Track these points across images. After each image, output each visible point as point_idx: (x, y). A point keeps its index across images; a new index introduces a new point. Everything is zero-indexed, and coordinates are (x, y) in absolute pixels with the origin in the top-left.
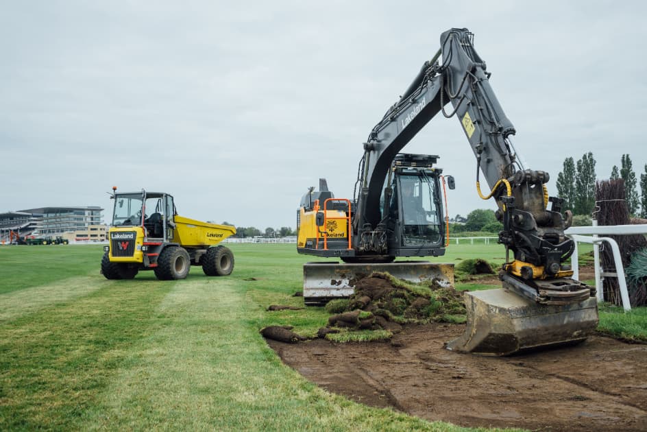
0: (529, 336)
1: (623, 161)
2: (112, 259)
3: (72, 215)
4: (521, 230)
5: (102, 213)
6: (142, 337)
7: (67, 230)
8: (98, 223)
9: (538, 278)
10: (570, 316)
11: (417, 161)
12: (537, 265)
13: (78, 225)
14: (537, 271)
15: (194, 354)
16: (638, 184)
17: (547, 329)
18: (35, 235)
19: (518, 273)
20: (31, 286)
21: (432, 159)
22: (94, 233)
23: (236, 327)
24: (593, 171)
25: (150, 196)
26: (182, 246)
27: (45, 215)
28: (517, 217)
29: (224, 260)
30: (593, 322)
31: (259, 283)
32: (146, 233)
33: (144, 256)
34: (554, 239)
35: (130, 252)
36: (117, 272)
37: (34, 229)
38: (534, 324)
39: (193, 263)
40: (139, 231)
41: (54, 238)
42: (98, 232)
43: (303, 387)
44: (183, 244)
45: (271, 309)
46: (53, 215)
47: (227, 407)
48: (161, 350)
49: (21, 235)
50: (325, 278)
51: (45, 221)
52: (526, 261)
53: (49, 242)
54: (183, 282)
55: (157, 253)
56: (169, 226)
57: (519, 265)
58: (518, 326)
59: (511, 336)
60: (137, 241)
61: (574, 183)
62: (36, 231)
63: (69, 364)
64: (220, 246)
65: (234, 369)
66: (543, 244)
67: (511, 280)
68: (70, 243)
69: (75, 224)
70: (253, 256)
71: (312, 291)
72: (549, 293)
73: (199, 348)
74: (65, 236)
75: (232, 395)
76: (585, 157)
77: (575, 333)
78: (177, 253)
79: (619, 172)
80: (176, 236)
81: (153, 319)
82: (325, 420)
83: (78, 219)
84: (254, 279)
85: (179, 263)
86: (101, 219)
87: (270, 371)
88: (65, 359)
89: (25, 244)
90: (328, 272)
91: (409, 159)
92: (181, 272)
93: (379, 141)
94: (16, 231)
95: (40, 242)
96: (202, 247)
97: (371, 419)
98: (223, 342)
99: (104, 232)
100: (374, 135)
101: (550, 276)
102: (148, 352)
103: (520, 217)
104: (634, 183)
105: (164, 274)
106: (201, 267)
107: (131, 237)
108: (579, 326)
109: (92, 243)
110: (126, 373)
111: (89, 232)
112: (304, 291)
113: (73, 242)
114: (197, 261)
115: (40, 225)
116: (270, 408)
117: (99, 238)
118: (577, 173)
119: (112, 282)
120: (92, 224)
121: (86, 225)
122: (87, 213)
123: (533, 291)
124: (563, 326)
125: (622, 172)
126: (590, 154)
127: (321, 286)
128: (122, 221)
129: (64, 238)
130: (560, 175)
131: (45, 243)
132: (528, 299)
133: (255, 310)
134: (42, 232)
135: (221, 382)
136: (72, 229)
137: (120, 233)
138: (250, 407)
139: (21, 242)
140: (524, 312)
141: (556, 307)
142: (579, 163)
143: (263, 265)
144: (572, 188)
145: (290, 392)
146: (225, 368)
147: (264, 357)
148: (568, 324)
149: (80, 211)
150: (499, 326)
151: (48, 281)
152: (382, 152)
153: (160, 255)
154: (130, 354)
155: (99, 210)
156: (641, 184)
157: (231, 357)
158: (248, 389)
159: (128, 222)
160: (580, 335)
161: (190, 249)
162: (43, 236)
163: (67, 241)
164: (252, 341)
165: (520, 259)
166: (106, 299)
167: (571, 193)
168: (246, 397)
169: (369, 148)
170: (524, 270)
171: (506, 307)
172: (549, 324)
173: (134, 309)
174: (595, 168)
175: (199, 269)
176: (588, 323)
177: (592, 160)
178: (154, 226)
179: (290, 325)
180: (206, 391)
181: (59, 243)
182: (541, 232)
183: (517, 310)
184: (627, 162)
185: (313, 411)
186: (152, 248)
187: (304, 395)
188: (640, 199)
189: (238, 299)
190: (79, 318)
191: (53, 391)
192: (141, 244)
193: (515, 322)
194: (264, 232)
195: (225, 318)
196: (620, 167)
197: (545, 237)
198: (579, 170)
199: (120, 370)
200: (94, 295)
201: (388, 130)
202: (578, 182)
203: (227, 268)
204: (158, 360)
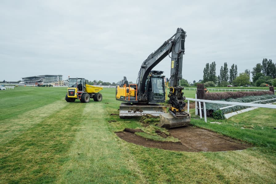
0: (173, 125)
1: (225, 65)
2: (69, 96)
3: (53, 77)
4: (174, 101)
5: (62, 77)
6: (80, 123)
7: (52, 82)
8: (61, 80)
9: (177, 112)
10: (183, 120)
11: (157, 73)
12: (177, 109)
13: (55, 80)
14: (177, 110)
15: (93, 128)
16: (229, 72)
17: (177, 123)
18: (43, 83)
19: (173, 110)
20: (47, 104)
21: (162, 72)
22: (60, 83)
23: (102, 120)
24: (215, 67)
25: (78, 79)
26: (88, 93)
27: (45, 77)
28: (173, 97)
29: (99, 97)
30: (189, 122)
31: (109, 105)
32: (78, 89)
33: (77, 96)
34: (181, 103)
35: (73, 95)
36: (70, 100)
37: (42, 81)
38: (175, 122)
39: (91, 97)
40: (76, 89)
41: (49, 85)
42: (61, 83)
43: (116, 138)
44: (88, 92)
45: (112, 115)
46: (48, 77)
47: (100, 142)
48: (85, 127)
49: (39, 83)
50: (126, 110)
51: (45, 79)
52: (175, 107)
53: (47, 86)
54: (88, 103)
55: (81, 95)
56: (84, 87)
57: (173, 108)
58: (171, 122)
59: (169, 125)
60: (75, 92)
61: (209, 71)
62: (43, 82)
63: (66, 130)
64: (99, 93)
65: (101, 133)
66: (179, 104)
67: (171, 111)
68: (53, 86)
69: (54, 80)
70: (108, 93)
71: (122, 114)
72: (178, 115)
73: (94, 127)
74: (51, 84)
75: (101, 139)
76: (213, 63)
77: (184, 124)
78: (87, 95)
79: (223, 68)
80: (86, 90)
81: (82, 117)
82: (119, 145)
83: (55, 79)
84: (108, 103)
85: (87, 98)
86: (62, 79)
87: (109, 133)
88: (64, 129)
89: (40, 86)
90: (127, 108)
91: (155, 72)
92: (88, 101)
93: (146, 65)
94: (37, 82)
95: (44, 86)
96: (93, 93)
97: (128, 145)
98: (99, 125)
99: (63, 83)
100: (145, 63)
101: (180, 111)
102: (82, 127)
103: (174, 97)
104: (228, 71)
105: (83, 101)
106: (93, 99)
107: (74, 90)
108: (186, 123)
109: (59, 86)
110: (78, 133)
111: (59, 83)
112: (120, 114)
113: (54, 86)
114: (92, 97)
115: (44, 80)
116: (109, 142)
117: (62, 85)
118: (210, 68)
119: (69, 103)
120: (60, 80)
121: (58, 81)
122: (58, 77)
123: (174, 115)
124: (181, 122)
125: (224, 68)
126: (214, 62)
127: (125, 112)
128: (71, 86)
129: (51, 85)
130: (205, 68)
131: (46, 86)
132: (173, 116)
133: (108, 115)
134: (45, 82)
135: (99, 136)
136: (53, 82)
137: (71, 89)
138: (105, 142)
139: (39, 86)
140: (172, 119)
141: (180, 118)
142: (211, 65)
143: (110, 97)
144: (208, 73)
145: (113, 139)
146: (100, 132)
147: (108, 130)
148: (183, 122)
149: (56, 76)
150: (167, 122)
151: (51, 102)
152: (147, 69)
153: (82, 96)
154: (78, 128)
155: (61, 76)
156: (230, 72)
157: (101, 129)
158: (104, 138)
159: (73, 86)
160: (186, 124)
161: (90, 94)
162: (45, 84)
163: (52, 86)
164: (106, 125)
165: (173, 107)
166: (69, 110)
167: (208, 74)
168: (104, 140)
169: (143, 67)
170: (174, 110)
171: (168, 118)
172: (178, 122)
173: (76, 114)
174: (216, 66)
175: (92, 99)
176: (188, 122)
177: (215, 64)
178: (80, 87)
179: (116, 120)
180: (95, 138)
181: (50, 86)
182: (178, 101)
183: (171, 119)
184: (226, 65)
185: (117, 143)
186: (79, 94)
187: (116, 140)
188: (229, 77)
189: (103, 111)
190: (64, 116)
191: (64, 137)
192: (76, 93)
193: (170, 121)
194: (112, 84)
195: (100, 117)
196: (223, 66)
197: (179, 102)
198: (211, 67)
199: (77, 132)
200: (65, 108)
201: (149, 61)
202: (210, 71)
203: (100, 99)
204: (85, 130)
